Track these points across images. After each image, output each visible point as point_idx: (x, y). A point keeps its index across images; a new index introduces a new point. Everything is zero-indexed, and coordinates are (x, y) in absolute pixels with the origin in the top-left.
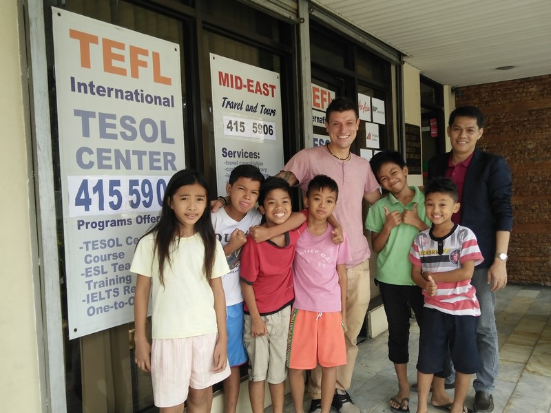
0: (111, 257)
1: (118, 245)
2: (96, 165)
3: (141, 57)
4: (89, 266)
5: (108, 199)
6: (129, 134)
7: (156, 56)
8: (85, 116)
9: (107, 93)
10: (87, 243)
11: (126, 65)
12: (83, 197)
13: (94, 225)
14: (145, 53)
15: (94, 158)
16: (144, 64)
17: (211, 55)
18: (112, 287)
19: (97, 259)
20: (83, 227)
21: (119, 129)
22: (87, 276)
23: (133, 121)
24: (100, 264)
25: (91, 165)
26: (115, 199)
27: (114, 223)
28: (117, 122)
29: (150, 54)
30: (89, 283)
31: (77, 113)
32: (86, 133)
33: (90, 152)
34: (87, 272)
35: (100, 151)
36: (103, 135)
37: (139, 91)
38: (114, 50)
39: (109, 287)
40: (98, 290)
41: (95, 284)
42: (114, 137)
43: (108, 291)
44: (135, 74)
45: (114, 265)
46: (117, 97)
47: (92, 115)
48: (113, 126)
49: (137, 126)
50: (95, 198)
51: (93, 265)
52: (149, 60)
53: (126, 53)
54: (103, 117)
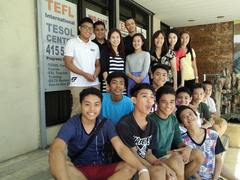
0: (56, 69)
1: (58, 66)
2: (52, 41)
3: (65, 8)
4: (49, 71)
5: (55, 51)
6: (61, 32)
7: (70, 8)
8: (49, 25)
9: (55, 19)
10: (49, 64)
11: (61, 10)
12: (48, 50)
13: (51, 59)
14: (66, 7)
15: (51, 38)
16: (66, 10)
17: (86, 9)
18: (56, 79)
19: (52, 69)
20: (48, 59)
21: (58, 30)
22: (49, 74)
23: (62, 28)
24: (53, 71)
25: (50, 40)
26: (57, 52)
27: (57, 59)
28: (58, 28)
29: (68, 7)
30: (50, 76)
31: (47, 24)
32: (49, 30)
33: (51, 36)
34: (49, 73)
35: (53, 36)
36: (54, 32)
37: (64, 19)
38: (58, 5)
39: (55, 79)
40: (52, 79)
41: (51, 77)
42: (57, 32)
43: (55, 80)
44: (63, 13)
45: (57, 72)
46: (58, 20)
47: (51, 25)
48: (57, 29)
49: (64, 30)
50: (51, 50)
51: (51, 71)
52: (67, 9)
53: (61, 6)
54: (54, 26)
